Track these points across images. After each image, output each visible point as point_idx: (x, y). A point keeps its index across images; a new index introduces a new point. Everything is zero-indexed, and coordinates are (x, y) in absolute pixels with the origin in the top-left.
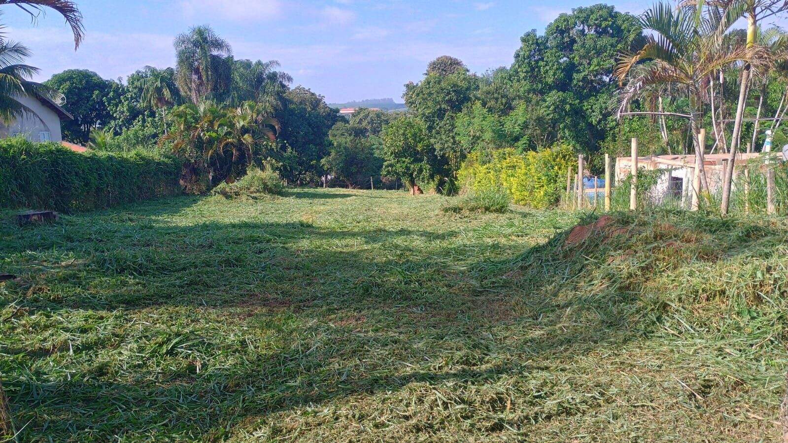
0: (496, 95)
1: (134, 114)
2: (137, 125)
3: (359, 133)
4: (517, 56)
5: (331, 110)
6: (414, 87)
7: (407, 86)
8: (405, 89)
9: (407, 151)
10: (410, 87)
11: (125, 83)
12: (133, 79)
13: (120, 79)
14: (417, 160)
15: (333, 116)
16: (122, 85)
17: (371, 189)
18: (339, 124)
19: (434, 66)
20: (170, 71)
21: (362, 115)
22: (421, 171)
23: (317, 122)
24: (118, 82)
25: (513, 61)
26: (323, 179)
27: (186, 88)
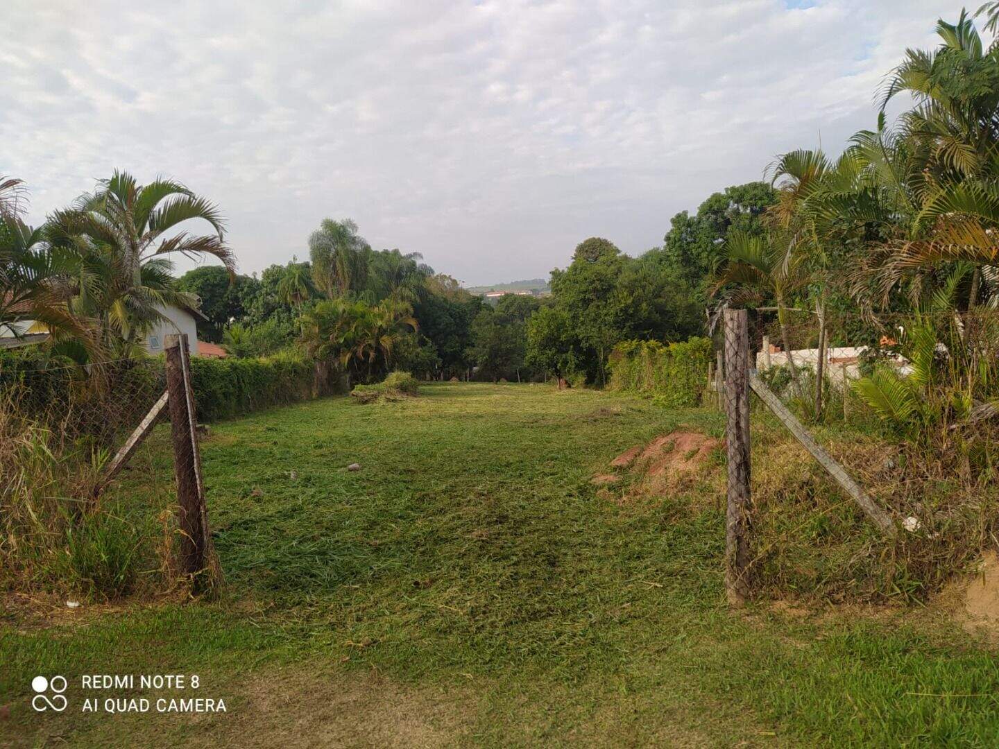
0: (643, 283)
1: (269, 311)
2: (272, 323)
3: (503, 321)
4: (668, 238)
5: (475, 297)
6: (560, 274)
7: (553, 273)
8: (551, 276)
9: (551, 341)
10: (556, 274)
11: (260, 278)
12: (267, 274)
13: (255, 274)
14: (560, 351)
15: (477, 303)
16: (256, 280)
17: (517, 381)
18: (484, 312)
19: (582, 249)
20: (306, 265)
21: (508, 301)
22: (565, 363)
23: (459, 313)
24: (252, 277)
25: (665, 243)
26: (468, 371)
27: (322, 284)
